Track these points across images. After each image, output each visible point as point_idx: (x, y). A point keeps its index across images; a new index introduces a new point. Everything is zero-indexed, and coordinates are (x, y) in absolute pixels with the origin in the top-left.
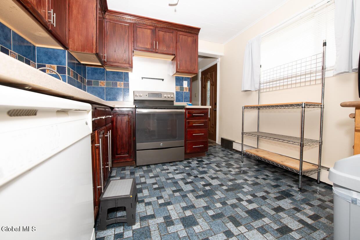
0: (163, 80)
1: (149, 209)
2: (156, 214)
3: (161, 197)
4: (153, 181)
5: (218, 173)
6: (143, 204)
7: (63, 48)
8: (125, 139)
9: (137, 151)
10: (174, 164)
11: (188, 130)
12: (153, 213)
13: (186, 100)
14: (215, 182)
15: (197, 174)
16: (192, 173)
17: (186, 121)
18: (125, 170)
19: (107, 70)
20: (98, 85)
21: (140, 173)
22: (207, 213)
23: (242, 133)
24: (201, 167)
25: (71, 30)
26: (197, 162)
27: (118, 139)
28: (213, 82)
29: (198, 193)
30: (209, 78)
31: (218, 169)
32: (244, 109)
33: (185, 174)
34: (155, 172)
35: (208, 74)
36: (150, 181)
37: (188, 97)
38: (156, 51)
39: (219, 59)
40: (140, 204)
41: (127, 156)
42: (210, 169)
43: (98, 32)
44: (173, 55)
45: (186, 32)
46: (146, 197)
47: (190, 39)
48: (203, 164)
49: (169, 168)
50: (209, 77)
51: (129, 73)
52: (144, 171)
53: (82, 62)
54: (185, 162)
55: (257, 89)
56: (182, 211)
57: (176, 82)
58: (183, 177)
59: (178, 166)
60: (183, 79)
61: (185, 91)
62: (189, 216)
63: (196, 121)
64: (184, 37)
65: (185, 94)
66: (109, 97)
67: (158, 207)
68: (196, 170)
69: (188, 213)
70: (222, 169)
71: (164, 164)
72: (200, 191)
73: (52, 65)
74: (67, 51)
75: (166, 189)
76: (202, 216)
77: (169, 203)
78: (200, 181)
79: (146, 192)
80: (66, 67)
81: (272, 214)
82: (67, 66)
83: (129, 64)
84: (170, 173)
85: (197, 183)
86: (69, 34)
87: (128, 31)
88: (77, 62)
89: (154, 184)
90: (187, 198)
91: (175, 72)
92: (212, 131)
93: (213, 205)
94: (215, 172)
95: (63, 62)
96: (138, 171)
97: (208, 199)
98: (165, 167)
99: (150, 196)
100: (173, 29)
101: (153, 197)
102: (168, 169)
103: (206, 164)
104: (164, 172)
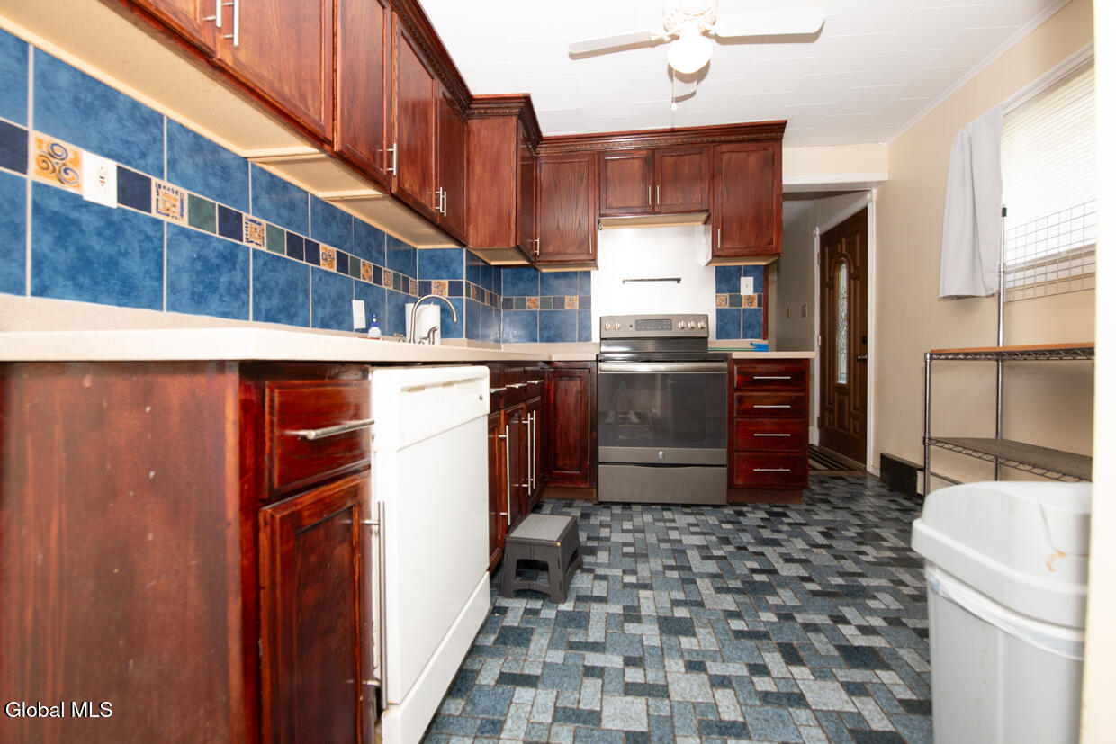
0: (679, 280)
1: (600, 586)
2: (610, 597)
3: (634, 572)
4: (628, 538)
5: (815, 550)
6: (591, 576)
7: (457, 244)
8: (574, 434)
9: (600, 466)
10: (695, 510)
11: (739, 420)
12: (605, 595)
13: (749, 335)
14: (788, 570)
15: (748, 544)
16: (735, 538)
17: (731, 396)
18: (570, 507)
19: (544, 270)
20: (525, 308)
21: (603, 518)
22: (728, 623)
23: (925, 438)
24: (769, 530)
25: (473, 207)
26: (766, 516)
27: (558, 432)
28: (856, 268)
29: (726, 583)
30: (845, 256)
31: (821, 540)
32: (931, 359)
33: (714, 539)
34: (638, 521)
35: (841, 242)
36: (617, 538)
37: (755, 323)
38: (654, 210)
39: (874, 191)
40: (585, 575)
41: (578, 476)
42: (796, 537)
43: (519, 201)
44: (701, 211)
45: (743, 141)
46: (600, 565)
47: (753, 160)
48: (783, 523)
49: (677, 517)
50: (844, 251)
51: (592, 272)
52: (612, 516)
53: (493, 263)
54: (729, 511)
55: (992, 289)
56: (669, 606)
57: (719, 281)
58: (705, 544)
59: (703, 518)
60: (739, 272)
61: (745, 306)
62: (680, 618)
63: (764, 397)
64: (734, 156)
65: (747, 314)
66: (546, 334)
67: (619, 587)
68: (751, 533)
69: (681, 613)
70: (834, 543)
71: (667, 506)
72: (736, 579)
73: (441, 281)
74: (465, 250)
75: (651, 561)
76: (711, 624)
77: (646, 587)
78: (748, 560)
79: (603, 557)
80: (462, 282)
81: (917, 670)
82: (464, 280)
83: (589, 252)
84: (676, 529)
85: (735, 563)
86: (468, 215)
87: (585, 174)
88: (484, 264)
89: (625, 544)
90: (693, 585)
91: (710, 258)
92: (855, 431)
93: (753, 612)
94: (808, 548)
95: (459, 272)
96: (599, 513)
97: (747, 600)
98: (668, 515)
99: (609, 566)
100: (702, 142)
101: (617, 568)
102: (674, 521)
103: (790, 524)
104: (661, 524)
